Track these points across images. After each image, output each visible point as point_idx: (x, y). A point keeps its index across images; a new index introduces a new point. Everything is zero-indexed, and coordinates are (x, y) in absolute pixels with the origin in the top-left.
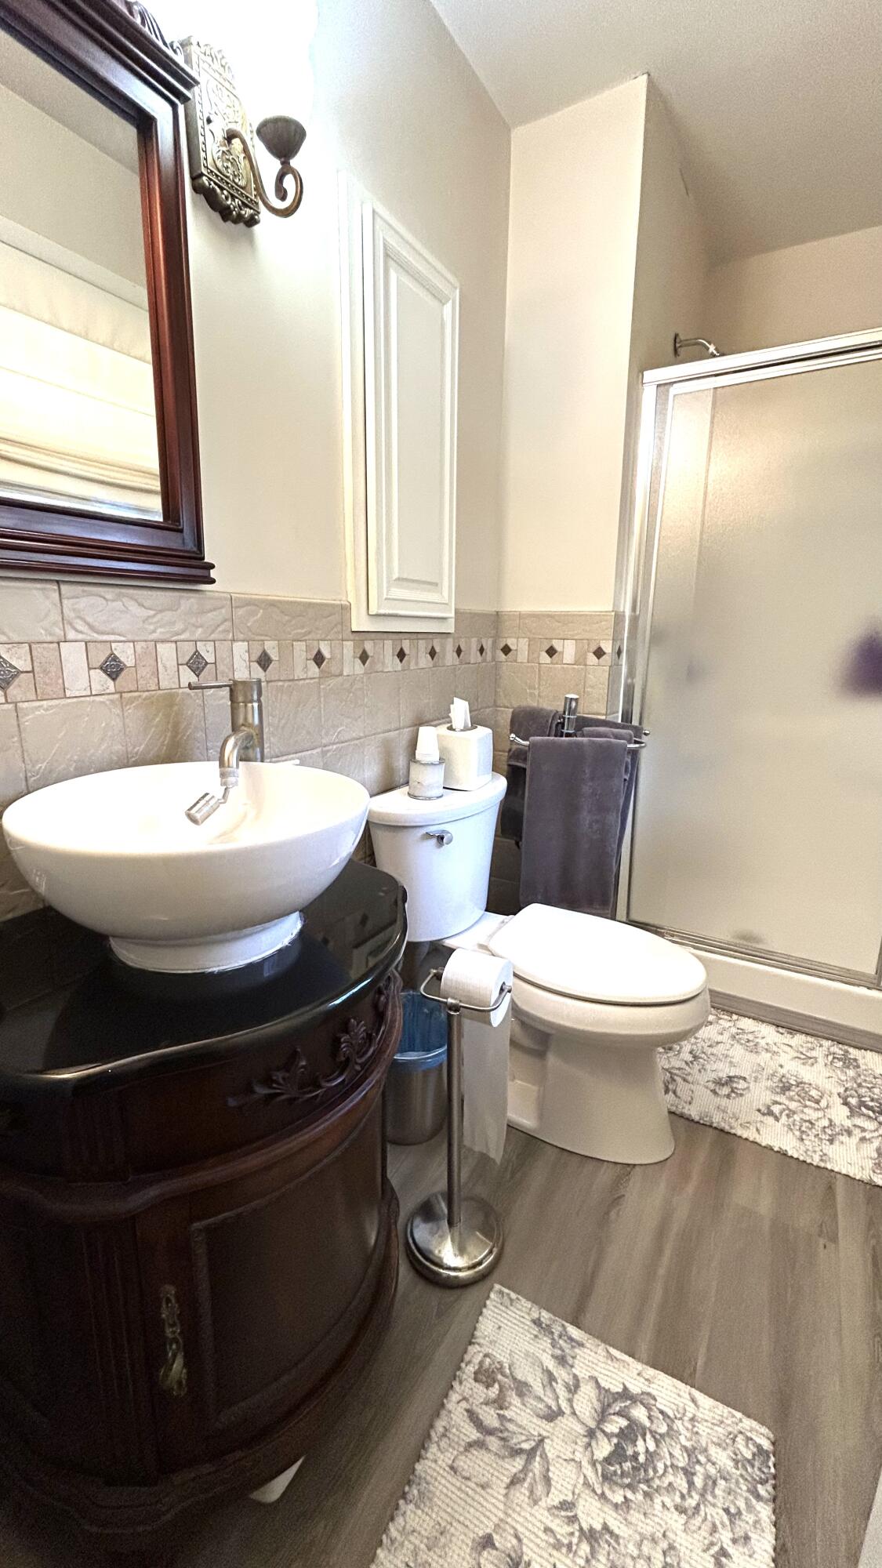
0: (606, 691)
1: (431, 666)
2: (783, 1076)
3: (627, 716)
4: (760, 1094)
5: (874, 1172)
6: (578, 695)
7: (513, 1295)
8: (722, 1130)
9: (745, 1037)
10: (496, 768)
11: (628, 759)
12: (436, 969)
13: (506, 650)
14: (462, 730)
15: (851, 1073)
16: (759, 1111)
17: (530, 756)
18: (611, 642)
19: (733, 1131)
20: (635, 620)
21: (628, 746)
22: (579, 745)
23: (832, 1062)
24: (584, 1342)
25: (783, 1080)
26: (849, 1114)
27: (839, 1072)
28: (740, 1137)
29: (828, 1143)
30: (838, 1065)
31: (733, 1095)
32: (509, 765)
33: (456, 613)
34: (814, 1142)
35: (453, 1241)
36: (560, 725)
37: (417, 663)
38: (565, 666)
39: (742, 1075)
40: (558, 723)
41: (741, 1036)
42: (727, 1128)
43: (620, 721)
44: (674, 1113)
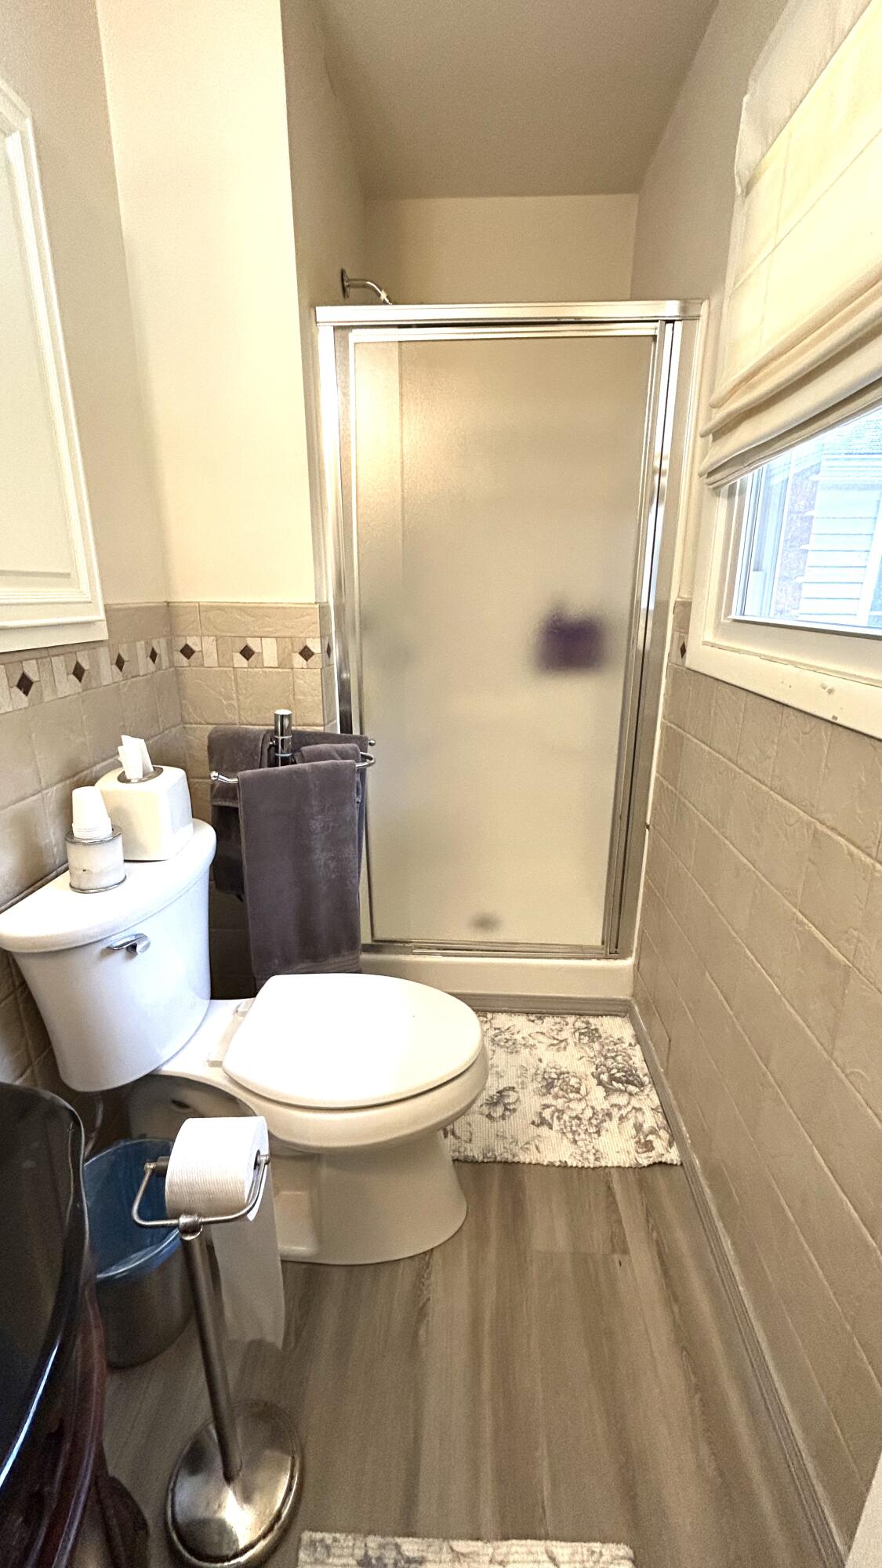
0: (321, 698)
1: (80, 690)
2: (545, 1072)
3: (346, 726)
4: (530, 1102)
5: (638, 1152)
6: (289, 708)
7: (328, 1537)
8: (506, 1163)
9: (503, 1036)
10: (197, 813)
11: (358, 779)
12: (155, 1160)
13: (187, 652)
14: (140, 781)
15: (596, 1046)
16: (533, 1123)
17: (240, 795)
18: (319, 640)
19: (516, 1160)
20: (340, 609)
21: (357, 766)
22: (301, 774)
23: (580, 1039)
24: (424, 1554)
25: (546, 1076)
26: (605, 1094)
27: (587, 1049)
28: (524, 1163)
29: (596, 1136)
30: (585, 1041)
31: (508, 1113)
32: (214, 806)
33: (106, 611)
34: (586, 1140)
35: (235, 1493)
36: (273, 748)
37: (55, 690)
38: (267, 670)
39: (510, 1085)
40: (271, 746)
41: (499, 1037)
42: (510, 1158)
43: (339, 732)
44: (457, 1160)
